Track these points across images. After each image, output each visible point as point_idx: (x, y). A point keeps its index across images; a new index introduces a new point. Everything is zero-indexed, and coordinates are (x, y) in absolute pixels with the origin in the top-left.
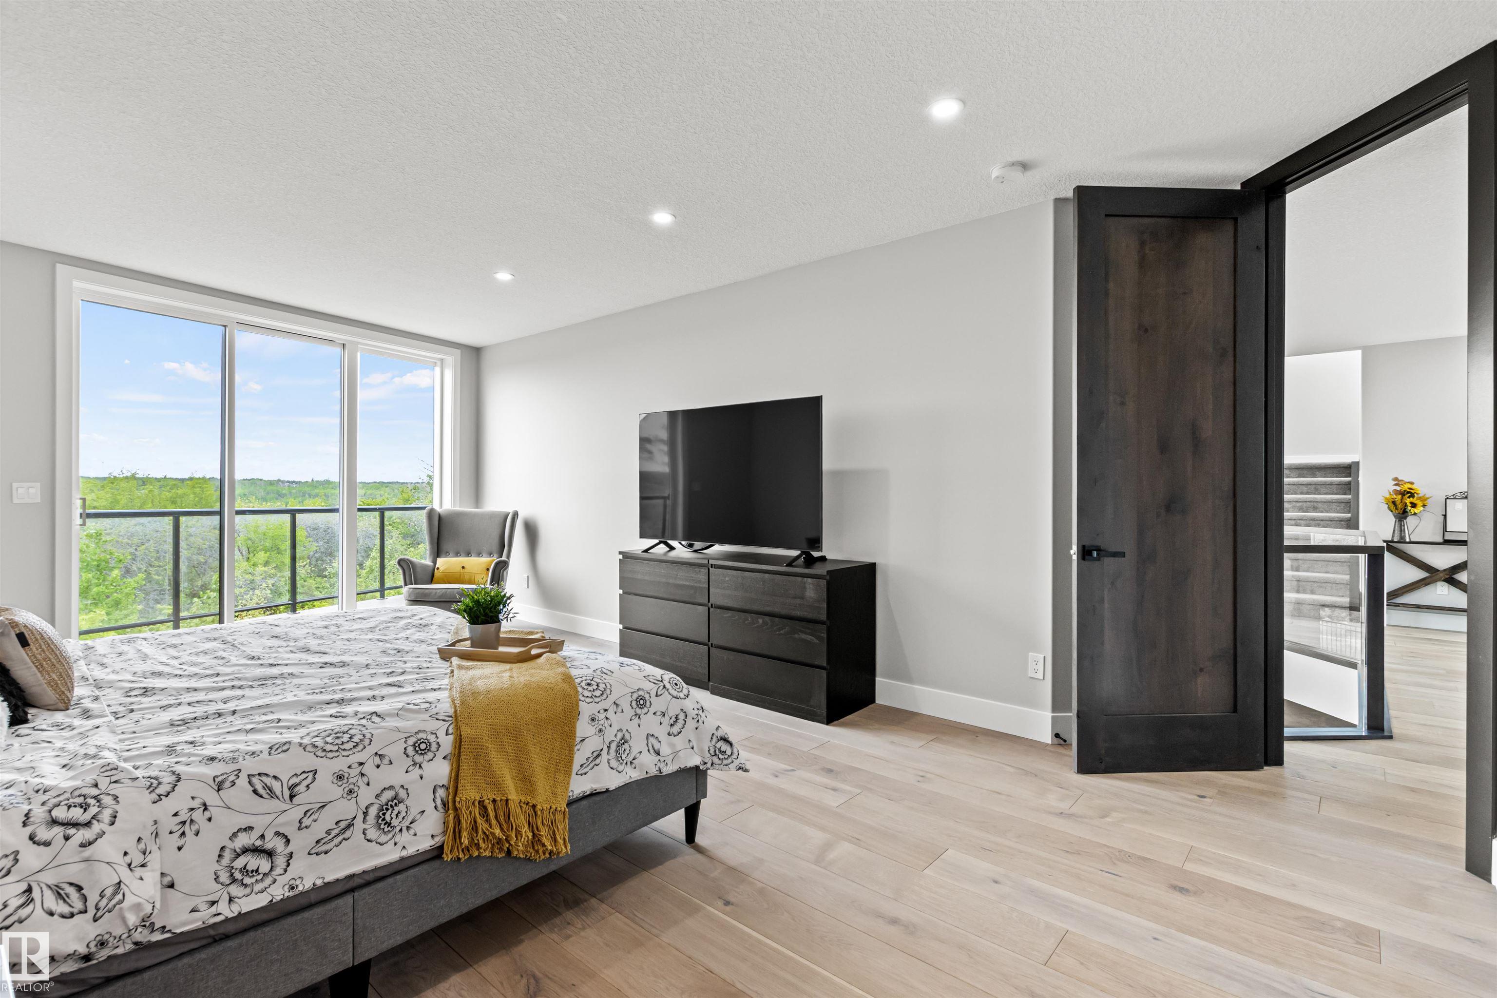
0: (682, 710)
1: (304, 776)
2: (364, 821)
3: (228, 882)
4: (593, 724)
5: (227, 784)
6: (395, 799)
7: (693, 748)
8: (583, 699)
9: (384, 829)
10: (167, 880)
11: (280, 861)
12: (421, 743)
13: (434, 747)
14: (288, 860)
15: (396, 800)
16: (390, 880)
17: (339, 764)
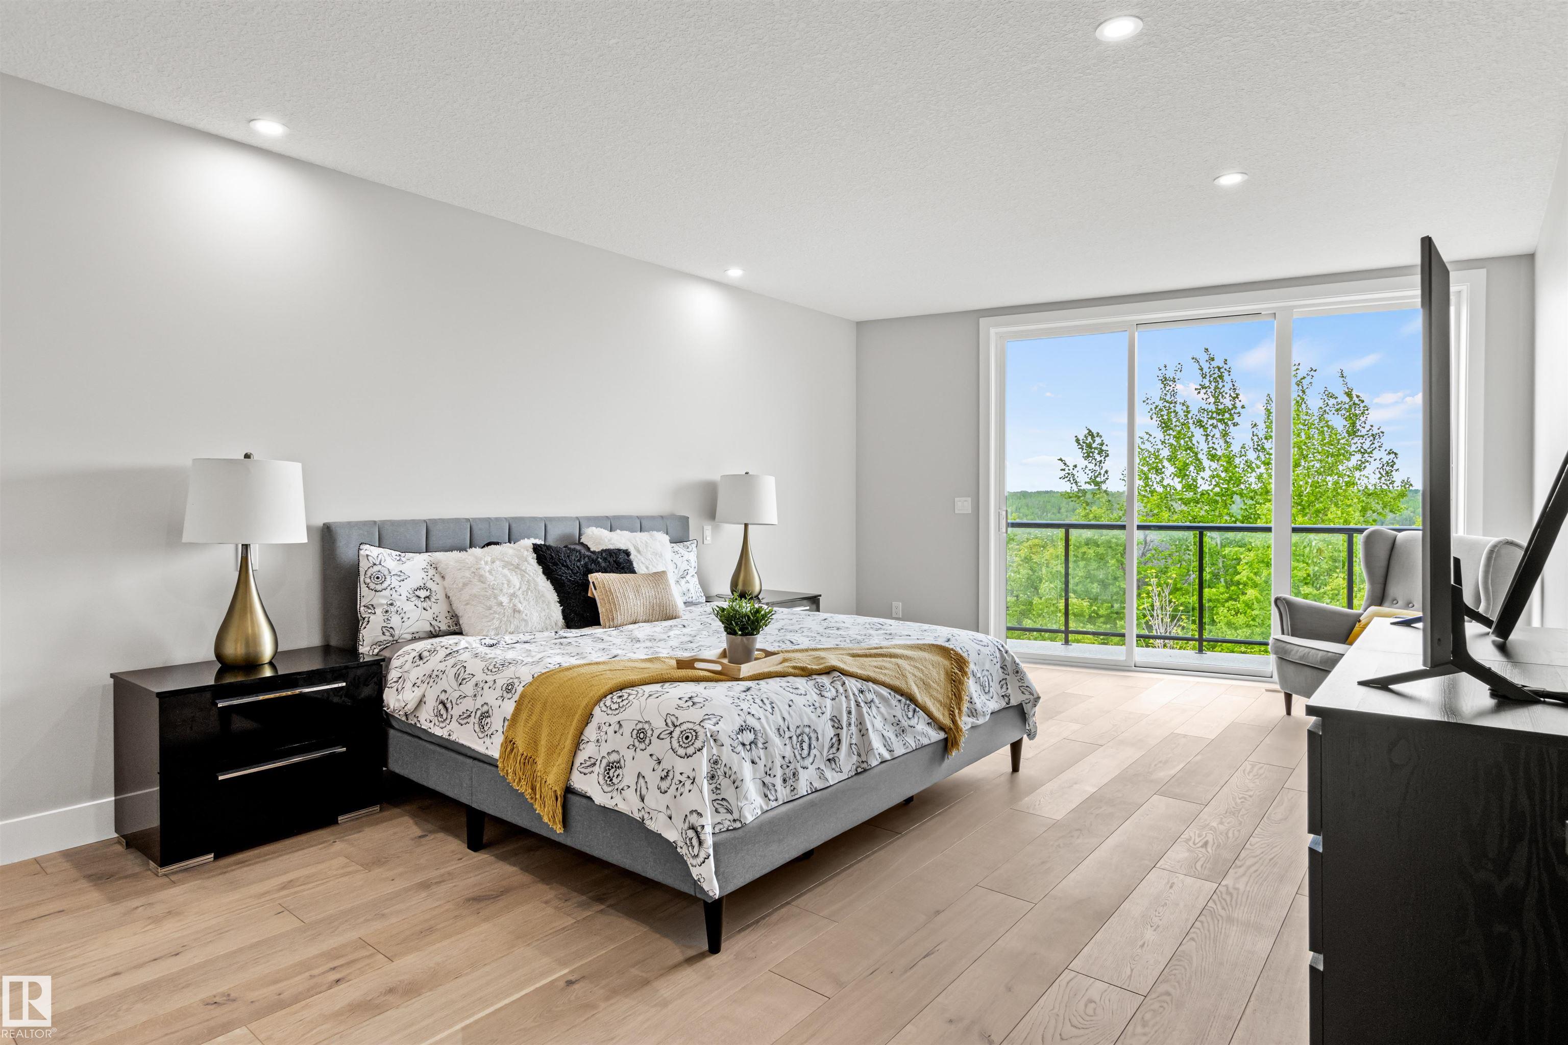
1: (470, 676)
2: (475, 717)
3: (436, 715)
4: (598, 732)
7: (671, 818)
9: (481, 729)
10: (424, 699)
11: (449, 717)
13: (514, 690)
14: (451, 719)
15: (487, 714)
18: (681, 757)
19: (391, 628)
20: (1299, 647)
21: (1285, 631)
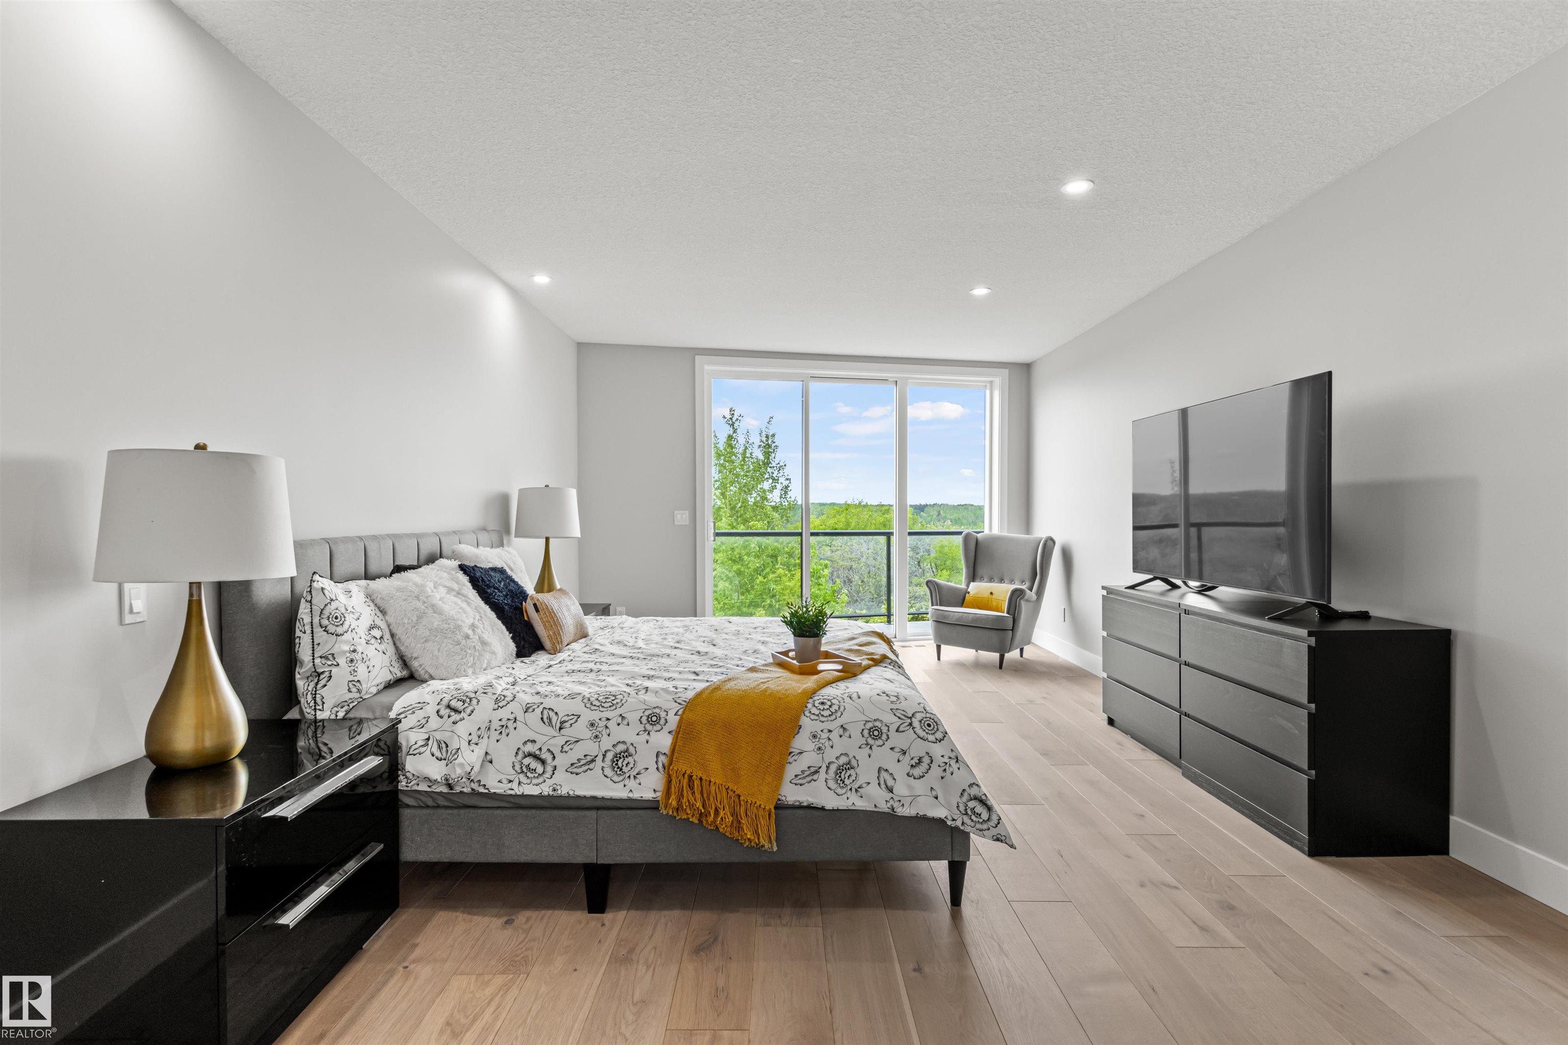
0: (928, 753)
1: (572, 717)
2: (603, 761)
3: (519, 772)
4: (814, 740)
5: (531, 710)
6: (626, 752)
7: (936, 798)
8: (808, 714)
9: (617, 771)
10: (489, 757)
11: (549, 769)
12: (653, 716)
13: (663, 721)
14: (554, 770)
15: (626, 754)
16: (623, 812)
17: (595, 716)
18: (934, 743)
19: (358, 681)
20: (955, 613)
21: (934, 603)
